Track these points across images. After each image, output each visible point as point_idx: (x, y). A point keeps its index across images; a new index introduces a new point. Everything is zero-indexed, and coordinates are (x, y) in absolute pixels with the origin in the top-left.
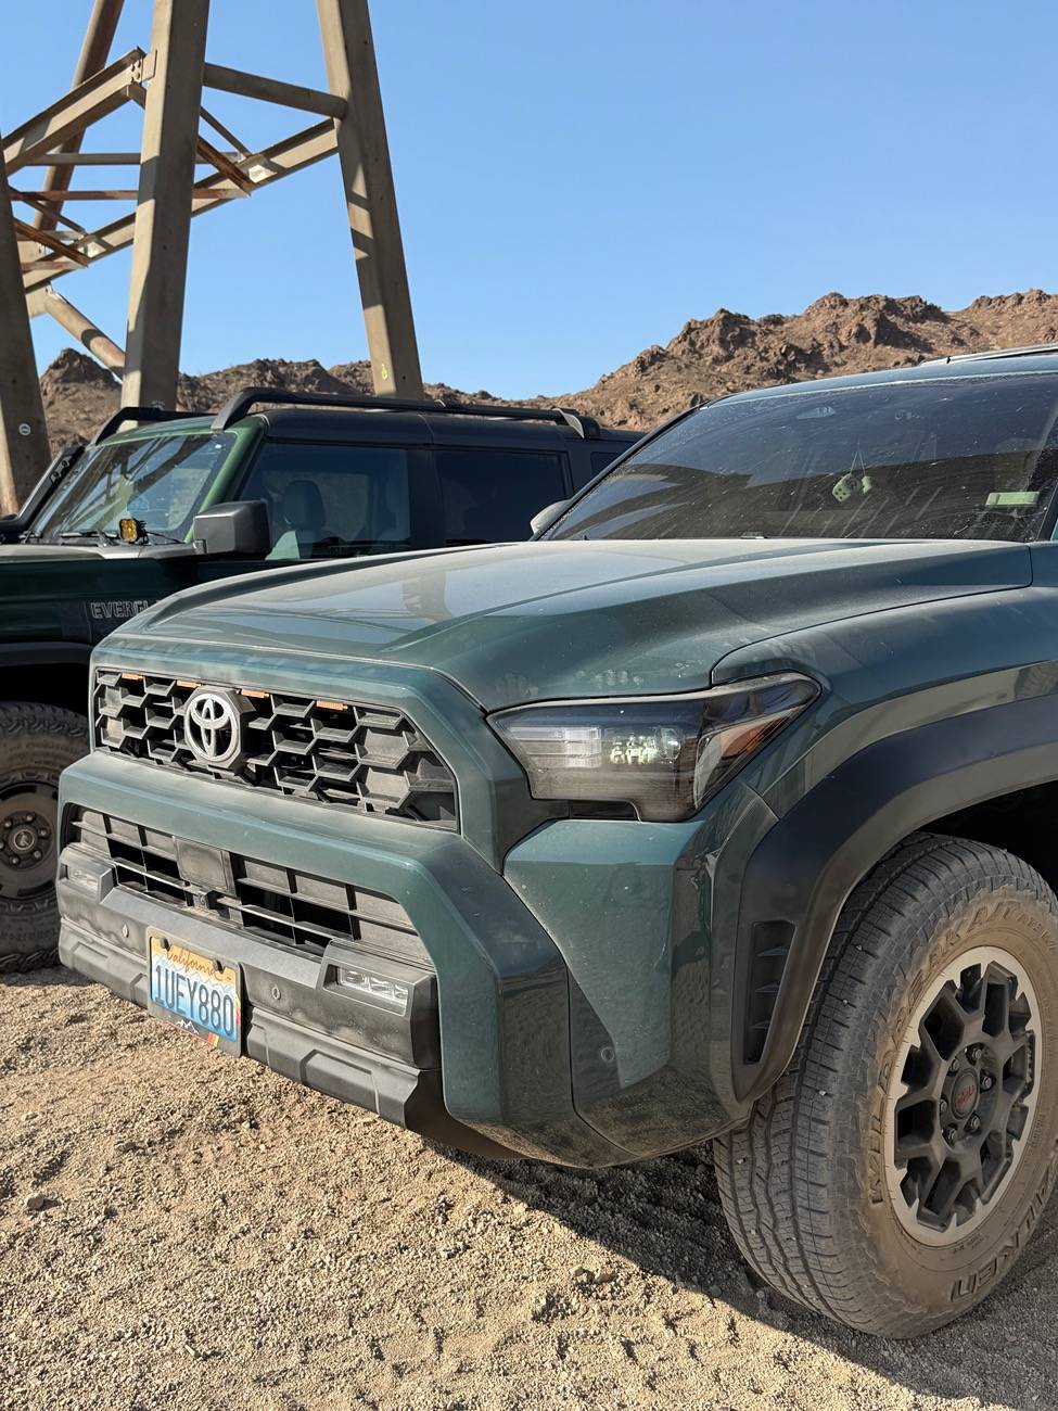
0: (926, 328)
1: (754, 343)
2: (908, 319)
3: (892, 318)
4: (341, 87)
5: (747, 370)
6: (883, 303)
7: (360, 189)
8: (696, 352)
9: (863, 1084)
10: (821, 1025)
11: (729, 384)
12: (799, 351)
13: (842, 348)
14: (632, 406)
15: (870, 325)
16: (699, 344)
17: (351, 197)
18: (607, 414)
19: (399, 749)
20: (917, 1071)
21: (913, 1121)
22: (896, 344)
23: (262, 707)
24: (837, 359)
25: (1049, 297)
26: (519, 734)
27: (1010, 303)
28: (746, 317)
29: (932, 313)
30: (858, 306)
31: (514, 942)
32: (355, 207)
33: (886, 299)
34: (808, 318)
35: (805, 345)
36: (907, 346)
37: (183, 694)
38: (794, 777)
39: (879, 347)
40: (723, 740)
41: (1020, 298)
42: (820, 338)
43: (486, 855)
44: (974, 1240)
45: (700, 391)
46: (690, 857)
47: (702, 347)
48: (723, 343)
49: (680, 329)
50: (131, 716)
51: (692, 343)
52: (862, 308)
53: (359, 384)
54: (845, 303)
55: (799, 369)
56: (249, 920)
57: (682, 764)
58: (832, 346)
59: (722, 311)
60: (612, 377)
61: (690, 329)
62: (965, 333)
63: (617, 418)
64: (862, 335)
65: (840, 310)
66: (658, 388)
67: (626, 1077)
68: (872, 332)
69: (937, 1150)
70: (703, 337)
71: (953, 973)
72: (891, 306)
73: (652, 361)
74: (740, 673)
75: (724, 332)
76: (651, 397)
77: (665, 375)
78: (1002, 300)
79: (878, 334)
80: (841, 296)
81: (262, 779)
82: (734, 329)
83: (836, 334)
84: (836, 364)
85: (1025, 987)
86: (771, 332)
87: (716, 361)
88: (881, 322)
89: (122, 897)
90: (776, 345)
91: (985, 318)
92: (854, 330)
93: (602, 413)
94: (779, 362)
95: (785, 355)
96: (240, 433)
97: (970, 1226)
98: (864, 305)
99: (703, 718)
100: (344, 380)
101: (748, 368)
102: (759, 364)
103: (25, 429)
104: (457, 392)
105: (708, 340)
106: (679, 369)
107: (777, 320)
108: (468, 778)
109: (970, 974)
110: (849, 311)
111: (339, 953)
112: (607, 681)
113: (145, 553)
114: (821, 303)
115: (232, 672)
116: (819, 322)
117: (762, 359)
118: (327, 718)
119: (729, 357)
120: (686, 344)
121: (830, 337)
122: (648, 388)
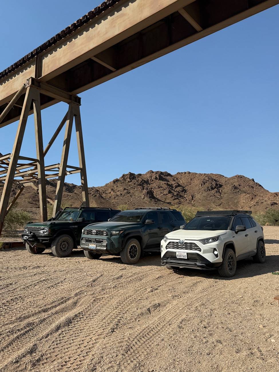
0: (168, 178)
1: (136, 179)
2: (165, 176)
3: (162, 175)
4: (81, 167)
5: (135, 184)
6: (160, 173)
7: (83, 178)
8: (124, 180)
9: (128, 249)
10: (125, 246)
11: (131, 186)
12: (144, 181)
13: (153, 181)
14: (112, 190)
15: (157, 176)
16: (125, 178)
17: (82, 179)
18: (107, 191)
19: (105, 233)
20: (130, 249)
21: (130, 252)
22: (163, 181)
23: (97, 231)
24: (152, 183)
25: (191, 173)
26: (111, 232)
27: (183, 174)
28: (134, 174)
29: (169, 175)
30: (155, 173)
31: (111, 241)
32: (82, 180)
33: (161, 172)
34: (146, 174)
35: (146, 180)
36: (165, 181)
37: (92, 231)
38: (125, 233)
39: (159, 181)
40: (121, 232)
41: (185, 173)
42: (148, 178)
43: (110, 237)
44: (134, 260)
45: (125, 188)
46: (119, 237)
47: (126, 179)
48: (130, 179)
49: (121, 176)
50: (87, 232)
51: (124, 178)
52: (156, 173)
53: (55, 183)
54: (153, 172)
55: (145, 184)
56: (96, 242)
57: (119, 233)
58: (151, 180)
59: (130, 172)
60: (108, 184)
61: (124, 176)
62: (175, 179)
63: (109, 192)
64: (156, 178)
65: (152, 174)
66: (117, 186)
67: (116, 247)
68: (158, 178)
69: (131, 254)
70: (126, 177)
71: (132, 245)
72: (162, 173)
73: (116, 181)
74: (122, 229)
75: (130, 176)
76: (116, 188)
77: (119, 184)
78: (182, 173)
79: (159, 178)
80: (152, 171)
81: (97, 235)
82: (132, 176)
83: (151, 178)
84: (152, 184)
85: (137, 247)
86: (139, 177)
87: (129, 182)
88: (160, 176)
89: (87, 243)
90: (140, 179)
91: (179, 176)
92: (155, 177)
93: (106, 191)
94: (141, 183)
95: (142, 181)
96: (81, 211)
97: (133, 259)
98: (157, 173)
99: (120, 231)
100: (51, 182)
101: (135, 183)
102: (137, 183)
103: (45, 207)
104: (76, 185)
105: (127, 178)
106: (121, 183)
107: (140, 175)
108: (109, 234)
109: (133, 245)
110: (154, 174)
111: (102, 243)
112: (115, 229)
113: (73, 222)
114: (148, 172)
115: (96, 229)
116: (148, 175)
117: (137, 182)
118: (101, 231)
119: (131, 181)
120: (123, 178)
121: (150, 178)
122: (115, 186)
